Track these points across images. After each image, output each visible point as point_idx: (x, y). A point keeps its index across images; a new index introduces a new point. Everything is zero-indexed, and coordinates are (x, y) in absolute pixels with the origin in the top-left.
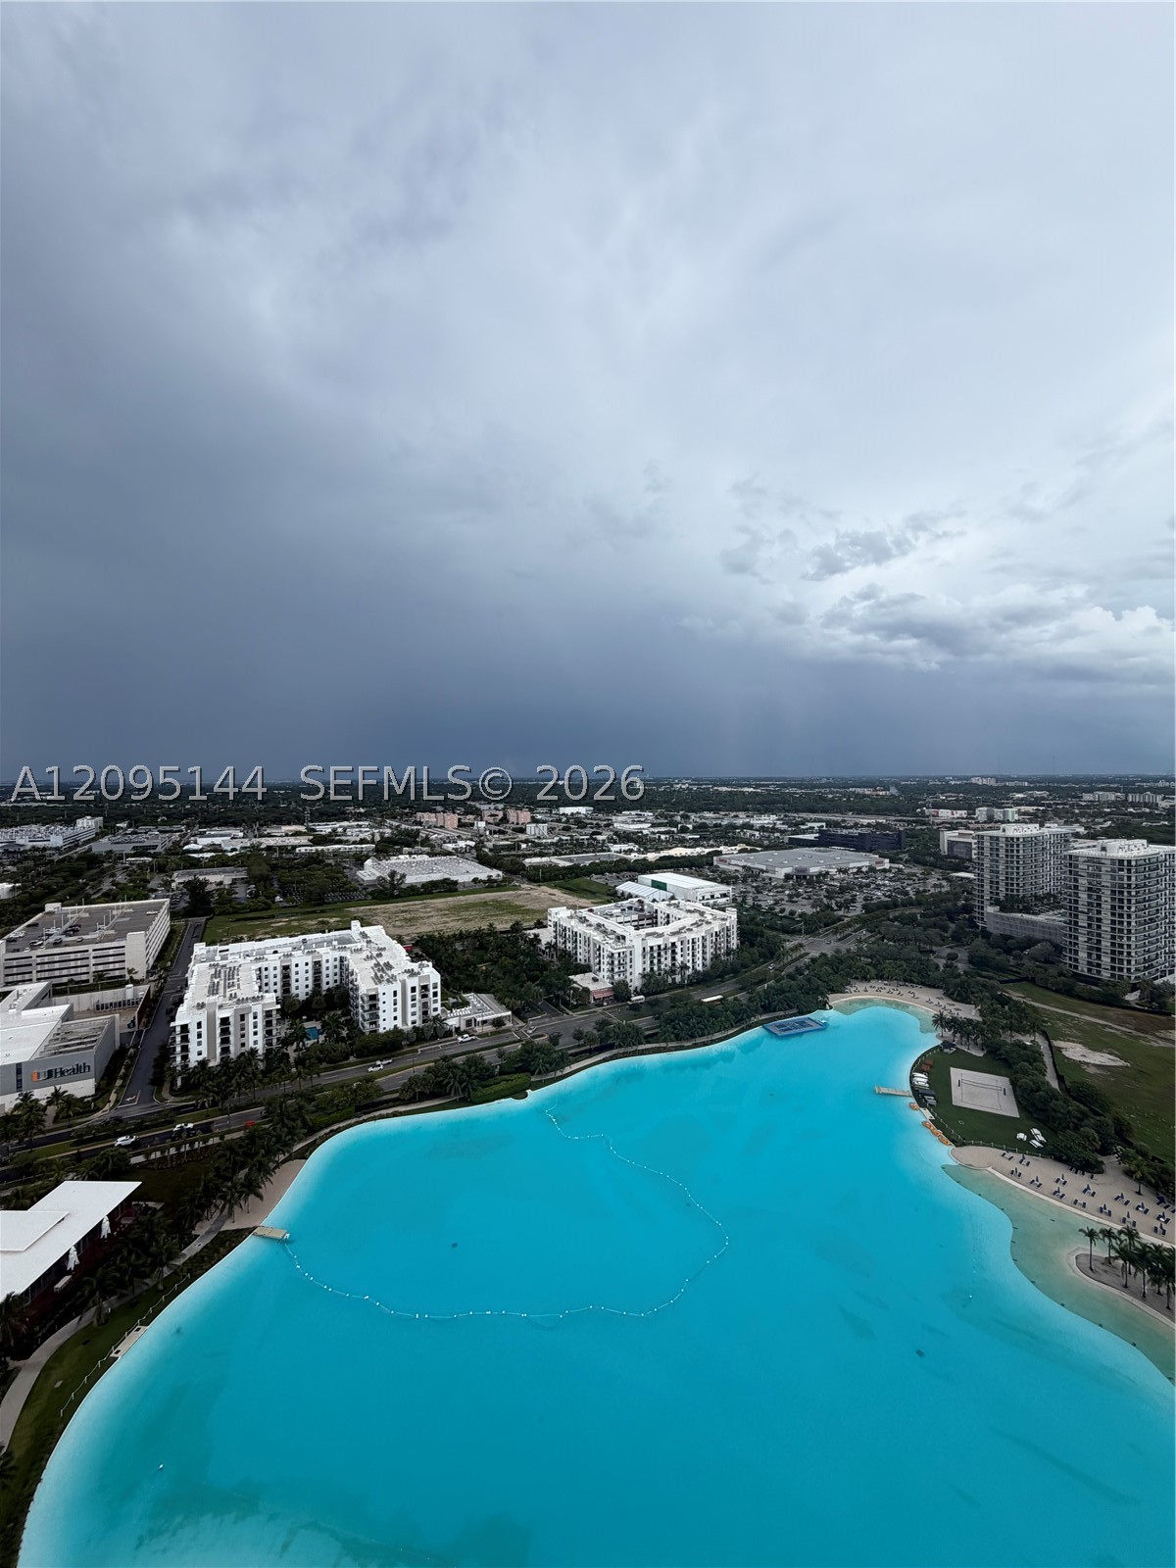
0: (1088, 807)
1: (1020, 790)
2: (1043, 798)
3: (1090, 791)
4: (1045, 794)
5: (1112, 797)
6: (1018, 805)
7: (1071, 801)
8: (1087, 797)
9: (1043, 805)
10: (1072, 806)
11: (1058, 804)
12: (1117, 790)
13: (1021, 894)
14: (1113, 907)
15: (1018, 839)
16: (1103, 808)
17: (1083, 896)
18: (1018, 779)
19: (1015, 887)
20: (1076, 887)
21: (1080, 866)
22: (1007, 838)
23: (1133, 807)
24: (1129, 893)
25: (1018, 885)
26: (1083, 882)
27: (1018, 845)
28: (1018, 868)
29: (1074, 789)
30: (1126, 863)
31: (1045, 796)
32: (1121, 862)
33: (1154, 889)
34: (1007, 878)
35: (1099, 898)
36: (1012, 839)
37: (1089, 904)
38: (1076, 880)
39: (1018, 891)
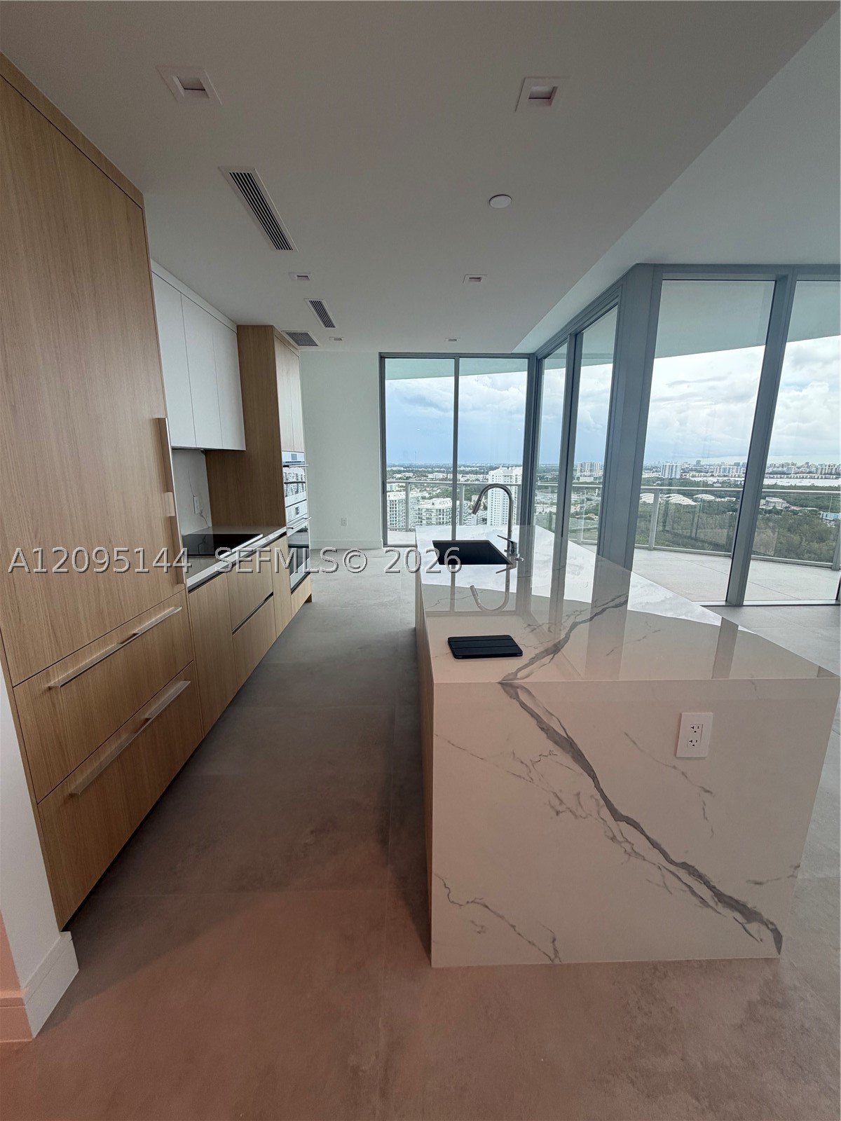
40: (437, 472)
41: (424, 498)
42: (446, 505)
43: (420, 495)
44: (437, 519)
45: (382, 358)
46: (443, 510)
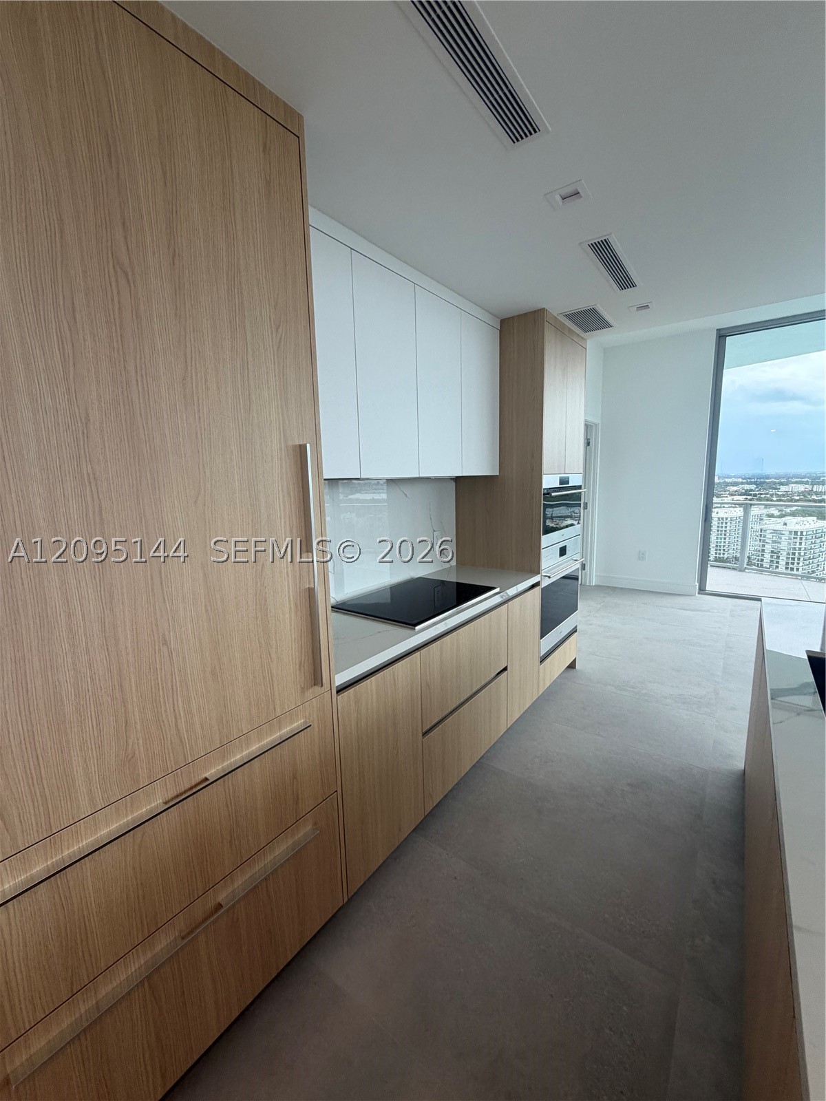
0: (784, 496)
1: (735, 484)
2: (751, 490)
3: (787, 484)
4: (753, 487)
5: (802, 488)
6: (732, 495)
7: (771, 491)
8: (783, 488)
9: (751, 495)
10: (772, 495)
11: (761, 494)
12: (807, 483)
13: (726, 556)
14: (787, 563)
15: (727, 519)
16: (793, 496)
17: (767, 557)
18: (735, 477)
19: (722, 552)
20: (763, 551)
21: (767, 536)
22: (719, 518)
23: (816, 495)
24: (799, 554)
25: (724, 550)
26: (768, 548)
27: (726, 523)
28: (725, 539)
29: (775, 483)
30: (799, 534)
31: (753, 488)
32: (796, 533)
33: (817, 551)
34: (717, 546)
35: (778, 557)
36: (723, 519)
37: (771, 561)
38: (764, 546)
39: (724, 554)
40: (796, 483)
41: (771, 516)
42: (807, 526)
43: (765, 512)
44: (789, 544)
45: (722, 336)
46: (802, 532)
